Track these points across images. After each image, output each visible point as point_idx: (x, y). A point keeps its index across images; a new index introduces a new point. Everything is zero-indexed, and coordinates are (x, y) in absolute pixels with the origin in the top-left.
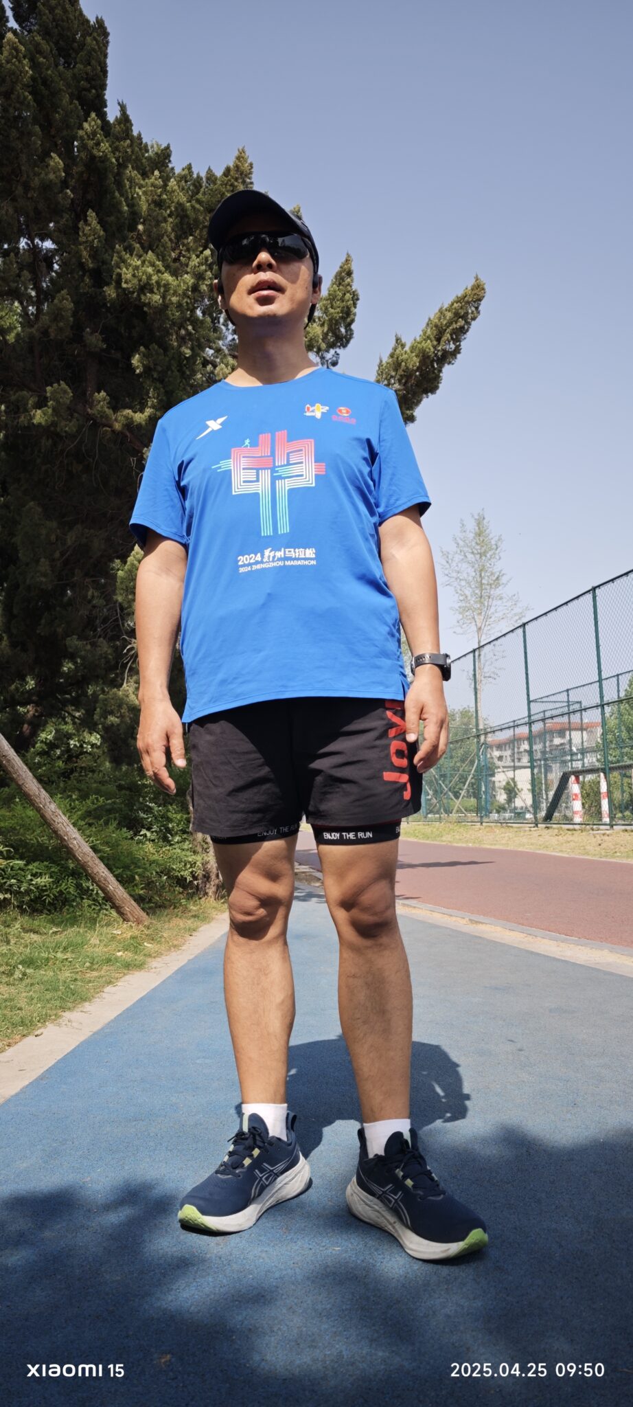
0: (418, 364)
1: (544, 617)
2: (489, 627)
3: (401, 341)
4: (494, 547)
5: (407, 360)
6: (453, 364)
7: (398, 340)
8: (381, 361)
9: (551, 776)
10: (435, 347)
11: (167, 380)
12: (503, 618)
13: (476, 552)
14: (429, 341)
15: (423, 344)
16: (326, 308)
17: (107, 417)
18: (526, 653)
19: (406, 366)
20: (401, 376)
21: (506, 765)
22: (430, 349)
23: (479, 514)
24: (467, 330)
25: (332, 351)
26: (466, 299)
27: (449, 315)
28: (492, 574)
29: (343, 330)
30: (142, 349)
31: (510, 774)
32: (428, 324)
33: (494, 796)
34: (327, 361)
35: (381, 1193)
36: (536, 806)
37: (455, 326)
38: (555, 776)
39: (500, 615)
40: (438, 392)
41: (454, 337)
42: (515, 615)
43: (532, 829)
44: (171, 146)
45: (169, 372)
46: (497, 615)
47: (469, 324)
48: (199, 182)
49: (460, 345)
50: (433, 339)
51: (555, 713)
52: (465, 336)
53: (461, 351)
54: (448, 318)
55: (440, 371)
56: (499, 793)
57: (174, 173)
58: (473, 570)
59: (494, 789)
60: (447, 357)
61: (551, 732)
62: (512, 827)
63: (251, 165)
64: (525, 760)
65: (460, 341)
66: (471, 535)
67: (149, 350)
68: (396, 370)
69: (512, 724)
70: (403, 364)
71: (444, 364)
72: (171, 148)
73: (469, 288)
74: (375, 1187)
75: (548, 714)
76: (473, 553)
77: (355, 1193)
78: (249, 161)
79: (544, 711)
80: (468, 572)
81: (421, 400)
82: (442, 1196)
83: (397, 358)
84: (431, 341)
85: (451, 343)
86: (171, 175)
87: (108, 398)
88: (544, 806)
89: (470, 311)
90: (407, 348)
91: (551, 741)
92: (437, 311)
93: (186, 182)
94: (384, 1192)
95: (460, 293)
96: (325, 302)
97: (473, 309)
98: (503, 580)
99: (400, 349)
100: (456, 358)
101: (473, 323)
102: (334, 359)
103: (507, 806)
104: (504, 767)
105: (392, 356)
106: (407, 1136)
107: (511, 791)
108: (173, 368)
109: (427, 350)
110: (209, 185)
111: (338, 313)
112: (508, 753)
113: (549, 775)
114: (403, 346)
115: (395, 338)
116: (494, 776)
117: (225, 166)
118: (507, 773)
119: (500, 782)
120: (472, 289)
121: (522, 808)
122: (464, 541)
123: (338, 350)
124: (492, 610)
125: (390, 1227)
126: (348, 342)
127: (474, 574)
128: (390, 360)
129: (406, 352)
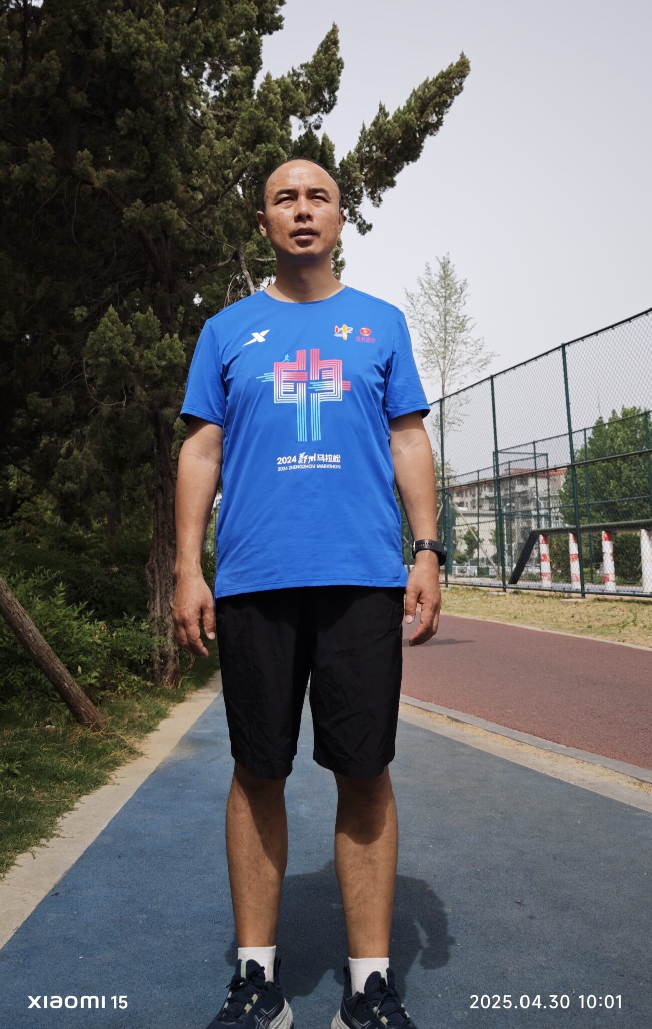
0: (400, 135)
1: (513, 371)
2: (454, 372)
3: (385, 112)
4: (459, 291)
5: (390, 129)
6: (435, 135)
7: (382, 108)
8: (364, 128)
10: (417, 119)
11: (152, 143)
12: (467, 363)
13: (440, 295)
14: (412, 113)
15: (406, 115)
16: (312, 75)
17: (89, 175)
18: (494, 407)
19: (388, 135)
20: (383, 144)
22: (413, 121)
23: (444, 258)
24: (450, 105)
25: (315, 116)
26: (451, 75)
27: (434, 89)
28: (458, 317)
29: (327, 96)
30: (128, 111)
32: (411, 96)
34: (310, 124)
37: (437, 100)
39: (465, 359)
40: (418, 160)
41: (437, 109)
42: (480, 361)
45: (155, 136)
46: (460, 359)
47: (452, 98)
49: (442, 118)
50: (417, 111)
52: (448, 109)
53: (444, 123)
54: (432, 92)
55: (422, 141)
58: (438, 313)
60: (432, 128)
62: (479, 590)
65: (442, 114)
66: (437, 279)
67: (136, 112)
68: (378, 138)
70: (386, 133)
71: (425, 135)
73: (454, 64)
76: (437, 296)
79: (511, 462)
80: (433, 315)
81: (402, 167)
83: (381, 127)
84: (415, 113)
85: (434, 115)
87: (91, 156)
89: (454, 87)
90: (390, 118)
92: (421, 82)
95: (445, 68)
96: (310, 69)
97: (458, 84)
98: (468, 325)
99: (384, 117)
100: (438, 130)
101: (456, 98)
102: (317, 122)
103: (468, 557)
105: (375, 124)
107: (473, 542)
108: (159, 132)
109: (411, 121)
111: (323, 81)
114: (387, 115)
115: (379, 107)
116: (455, 525)
119: (461, 530)
120: (457, 66)
122: (429, 284)
123: (322, 116)
124: (457, 354)
126: (331, 107)
127: (438, 317)
128: (373, 128)
129: (389, 122)
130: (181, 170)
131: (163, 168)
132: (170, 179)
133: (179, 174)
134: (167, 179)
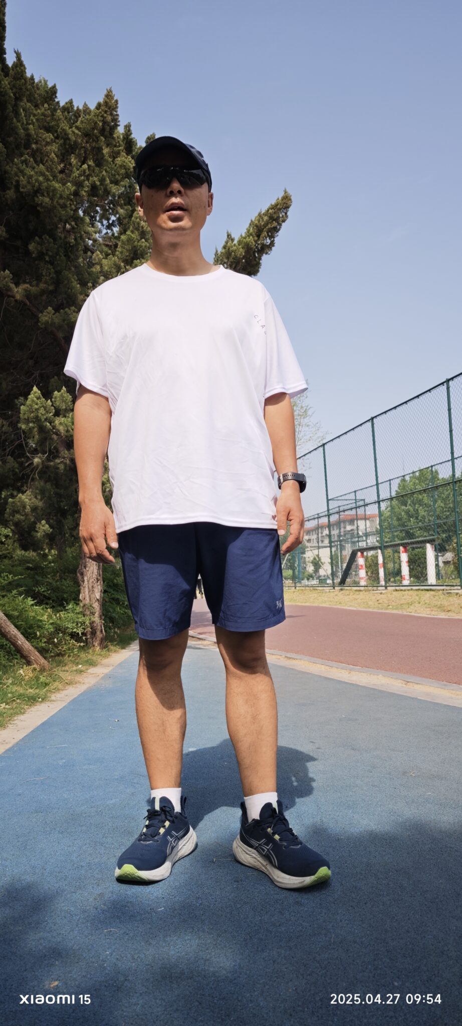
0: (244, 254)
1: (338, 439)
3: (231, 237)
5: (236, 250)
6: (269, 254)
7: (229, 236)
8: (217, 251)
9: (344, 553)
10: (256, 241)
11: (56, 263)
12: (309, 440)
14: (251, 237)
15: (247, 239)
17: (11, 290)
18: (325, 465)
19: (235, 255)
20: (231, 262)
21: (313, 545)
22: (252, 243)
24: (279, 230)
26: (278, 206)
27: (266, 218)
28: (302, 407)
30: (37, 238)
31: (316, 552)
32: (250, 224)
33: (305, 568)
35: (258, 845)
36: (333, 574)
37: (269, 226)
38: (347, 552)
39: (307, 437)
40: (259, 274)
41: (270, 234)
42: (318, 437)
43: (331, 591)
44: (57, 85)
45: (58, 257)
46: (305, 438)
47: (280, 225)
48: (78, 114)
49: (274, 240)
50: (255, 235)
51: (346, 507)
52: (278, 234)
53: (275, 245)
54: (265, 220)
55: (260, 259)
56: (308, 566)
57: (59, 106)
59: (305, 563)
60: (265, 249)
61: (344, 521)
62: (317, 589)
63: (117, 101)
64: (326, 542)
65: (274, 238)
67: (42, 239)
68: (228, 258)
69: (316, 516)
70: (233, 253)
71: (262, 254)
72: (57, 87)
73: (280, 199)
74: (253, 842)
75: (341, 509)
77: (239, 846)
78: (115, 99)
79: (339, 507)
82: (300, 845)
83: (229, 249)
84: (253, 237)
85: (268, 239)
86: (57, 107)
87: (11, 275)
88: (340, 574)
89: (281, 216)
90: (235, 242)
91: (345, 528)
92: (257, 214)
93: (69, 113)
94: (260, 845)
95: (273, 202)
97: (284, 214)
98: (310, 413)
99: (230, 242)
100: (271, 250)
101: (283, 224)
103: (314, 575)
104: (311, 547)
105: (224, 247)
106: (275, 805)
107: (317, 564)
108: (61, 254)
109: (250, 243)
110: (85, 115)
112: (314, 537)
113: (343, 552)
114: (233, 240)
115: (226, 234)
116: (305, 554)
117: (97, 102)
118: (313, 551)
119: (309, 557)
120: (282, 200)
121: (324, 576)
124: (302, 434)
125: (263, 868)
128: (224, 251)
129: (235, 245)
130: (79, 284)
131: (66, 282)
132: (71, 290)
133: (78, 286)
134: (70, 290)
